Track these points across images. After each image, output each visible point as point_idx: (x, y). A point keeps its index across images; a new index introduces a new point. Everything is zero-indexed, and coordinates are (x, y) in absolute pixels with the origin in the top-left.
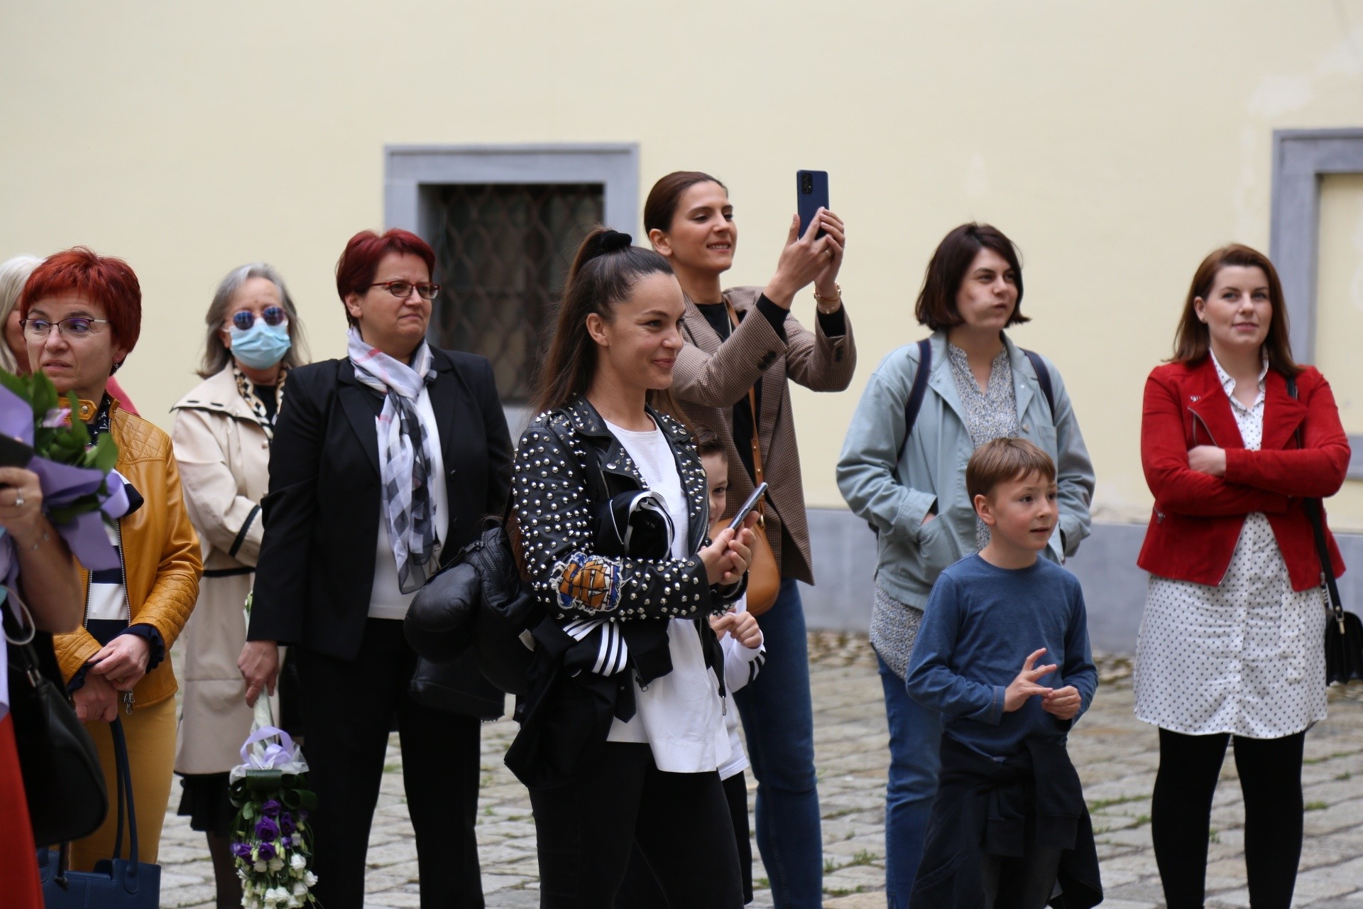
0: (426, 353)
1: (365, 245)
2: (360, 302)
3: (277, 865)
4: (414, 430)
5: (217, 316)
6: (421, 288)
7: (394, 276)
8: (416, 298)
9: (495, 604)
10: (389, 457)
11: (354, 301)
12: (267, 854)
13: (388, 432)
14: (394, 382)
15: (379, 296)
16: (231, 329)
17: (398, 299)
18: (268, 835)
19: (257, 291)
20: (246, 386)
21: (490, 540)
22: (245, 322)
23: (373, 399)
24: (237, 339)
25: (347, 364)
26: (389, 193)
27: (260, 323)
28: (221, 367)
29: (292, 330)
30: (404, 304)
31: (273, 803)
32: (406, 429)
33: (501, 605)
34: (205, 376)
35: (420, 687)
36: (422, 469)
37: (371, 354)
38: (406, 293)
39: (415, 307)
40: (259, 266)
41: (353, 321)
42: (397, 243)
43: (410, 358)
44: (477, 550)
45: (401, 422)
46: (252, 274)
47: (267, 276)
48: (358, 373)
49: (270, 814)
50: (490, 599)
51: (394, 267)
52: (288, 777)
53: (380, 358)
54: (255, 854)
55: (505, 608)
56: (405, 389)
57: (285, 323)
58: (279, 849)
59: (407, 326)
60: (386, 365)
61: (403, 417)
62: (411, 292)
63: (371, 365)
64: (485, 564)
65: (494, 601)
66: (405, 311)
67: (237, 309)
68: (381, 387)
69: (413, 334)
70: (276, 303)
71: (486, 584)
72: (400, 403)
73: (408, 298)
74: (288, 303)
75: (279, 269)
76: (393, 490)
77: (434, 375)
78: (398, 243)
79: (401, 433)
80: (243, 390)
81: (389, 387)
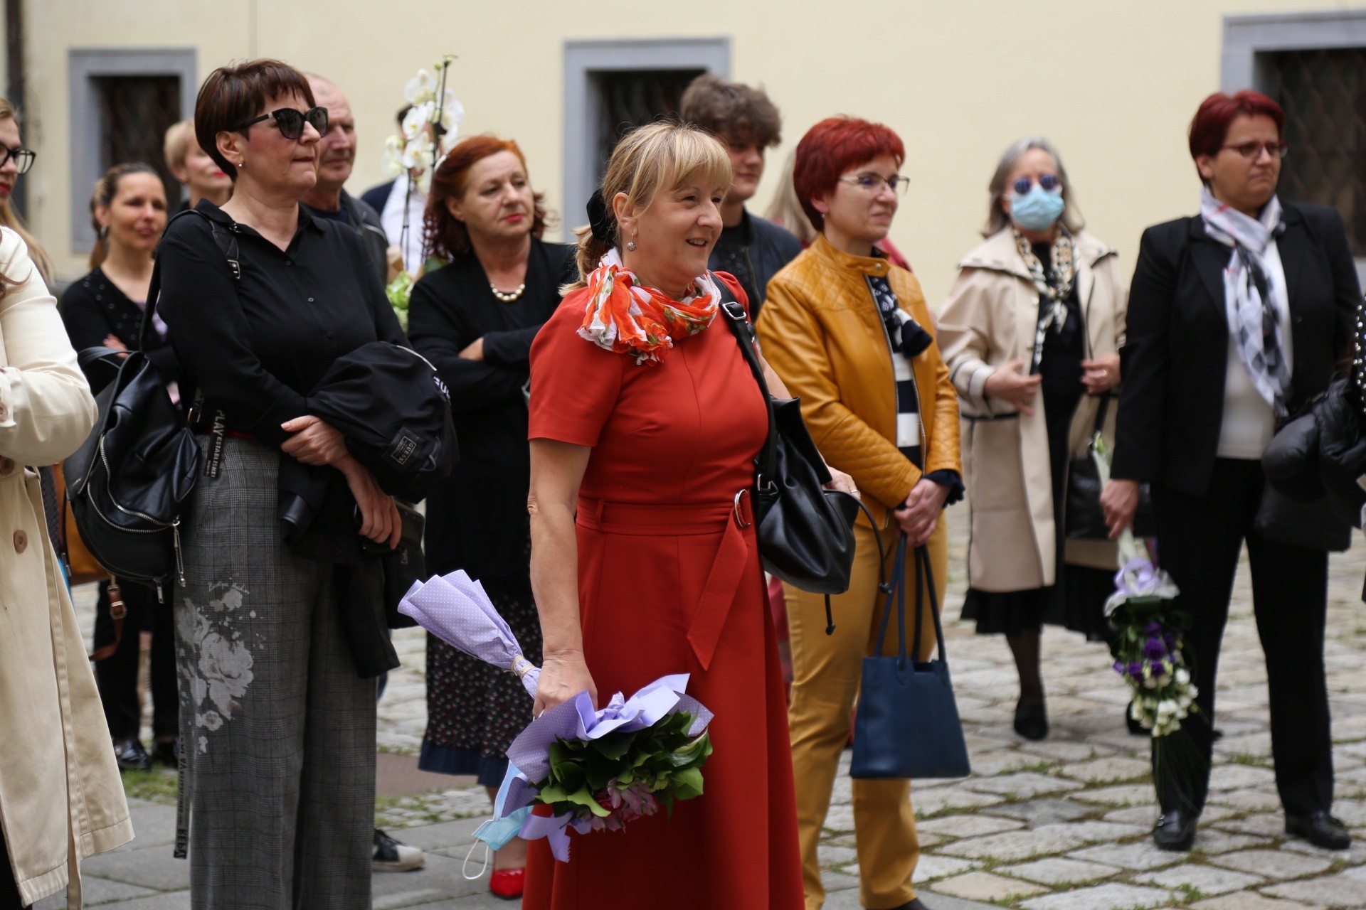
0: (1275, 207)
1: (1217, 108)
2: (1211, 163)
3: (1164, 681)
4: (1260, 282)
5: (999, 184)
6: (1270, 147)
7: (1244, 139)
8: (1265, 157)
9: (1330, 453)
10: (1237, 306)
11: (1205, 163)
12: (1158, 671)
13: (1235, 284)
14: (1241, 236)
15: (1229, 157)
16: (1011, 195)
17: (1247, 160)
18: (1155, 654)
19: (1034, 161)
20: (1023, 246)
21: (1335, 392)
22: (1024, 188)
23: (1221, 253)
24: (1018, 205)
25: (1198, 221)
26: (1226, 60)
27: (1037, 189)
28: (1002, 227)
29: (1064, 195)
30: (1254, 164)
31: (1154, 626)
32: (1252, 281)
33: (1336, 454)
34: (986, 236)
35: (1264, 523)
36: (1271, 318)
37: (1221, 209)
38: (1255, 153)
39: (1264, 167)
40: (1036, 138)
41: (1206, 181)
42: (1244, 105)
43: (1258, 212)
44: (1322, 400)
45: (1248, 275)
46: (1031, 146)
47: (1044, 147)
48: (1209, 229)
49: (1153, 634)
50: (1326, 448)
51: (1245, 129)
52: (1164, 602)
53: (1229, 215)
54: (1147, 671)
55: (1340, 457)
56: (1251, 243)
57: (1058, 189)
58: (1168, 666)
59: (1256, 186)
60: (1233, 219)
61: (1249, 269)
62: (1260, 152)
63: (1220, 219)
64: (1324, 414)
65: (1329, 449)
66: (1255, 171)
67: (1017, 177)
68: (1229, 242)
69: (1260, 193)
70: (1050, 171)
71: (1323, 434)
72: (1246, 257)
73: (1258, 156)
74: (1061, 172)
75: (1054, 141)
76: (1243, 335)
77: (1283, 227)
78: (1248, 106)
79: (1248, 285)
80: (1021, 250)
81: (1237, 243)
